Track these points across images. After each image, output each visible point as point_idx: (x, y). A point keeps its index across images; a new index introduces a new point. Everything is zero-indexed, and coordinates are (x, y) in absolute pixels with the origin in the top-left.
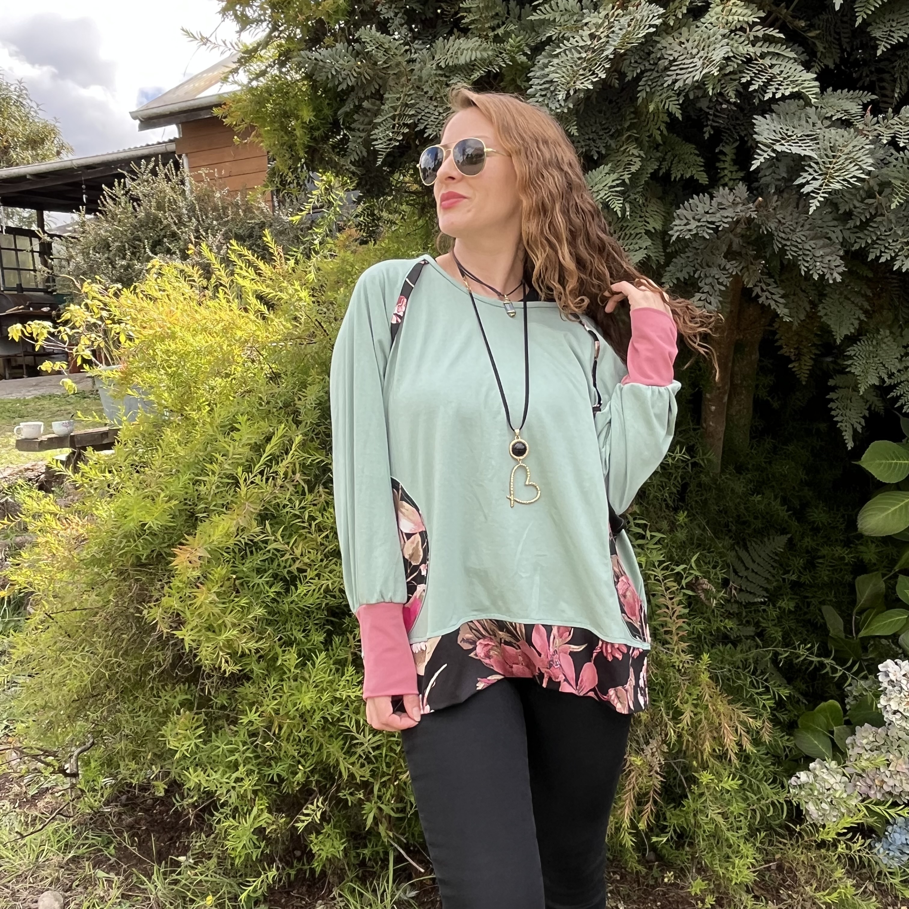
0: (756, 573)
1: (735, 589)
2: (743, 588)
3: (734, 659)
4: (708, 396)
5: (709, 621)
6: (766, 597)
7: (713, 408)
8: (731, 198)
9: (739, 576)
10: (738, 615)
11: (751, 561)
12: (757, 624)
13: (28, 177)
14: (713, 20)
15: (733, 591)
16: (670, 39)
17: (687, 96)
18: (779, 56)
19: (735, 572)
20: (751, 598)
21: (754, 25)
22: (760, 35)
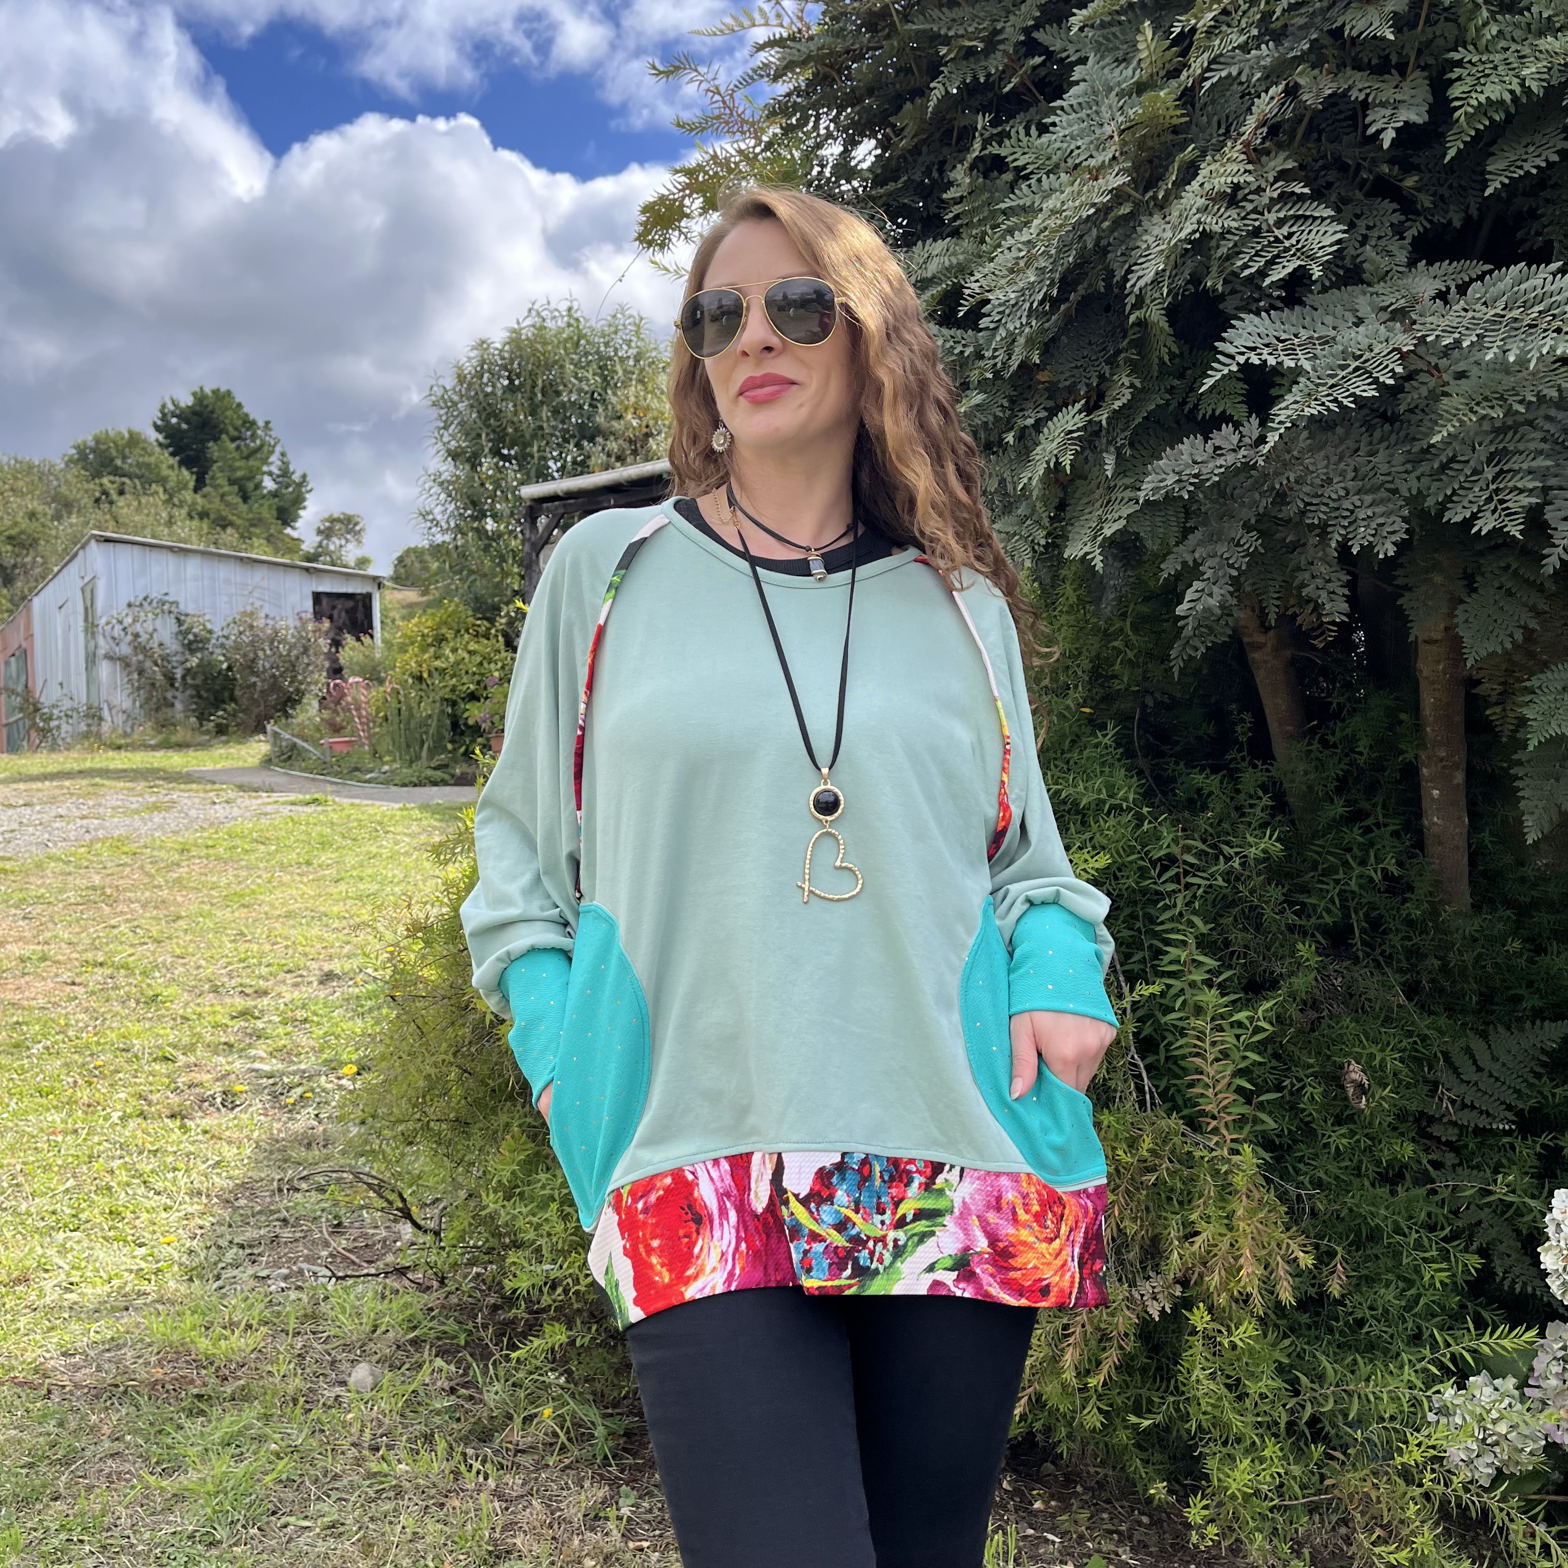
0: (1497, 1079)
1: (1452, 1101)
2: (1468, 1101)
4: (1425, 771)
6: (1513, 1122)
7: (1436, 792)
9: (1462, 1081)
11: (1489, 1058)
15: (1446, 1104)
18: (1306, 218)
19: (1456, 1071)
20: (1483, 1122)
21: (1276, 180)
22: (1275, 195)
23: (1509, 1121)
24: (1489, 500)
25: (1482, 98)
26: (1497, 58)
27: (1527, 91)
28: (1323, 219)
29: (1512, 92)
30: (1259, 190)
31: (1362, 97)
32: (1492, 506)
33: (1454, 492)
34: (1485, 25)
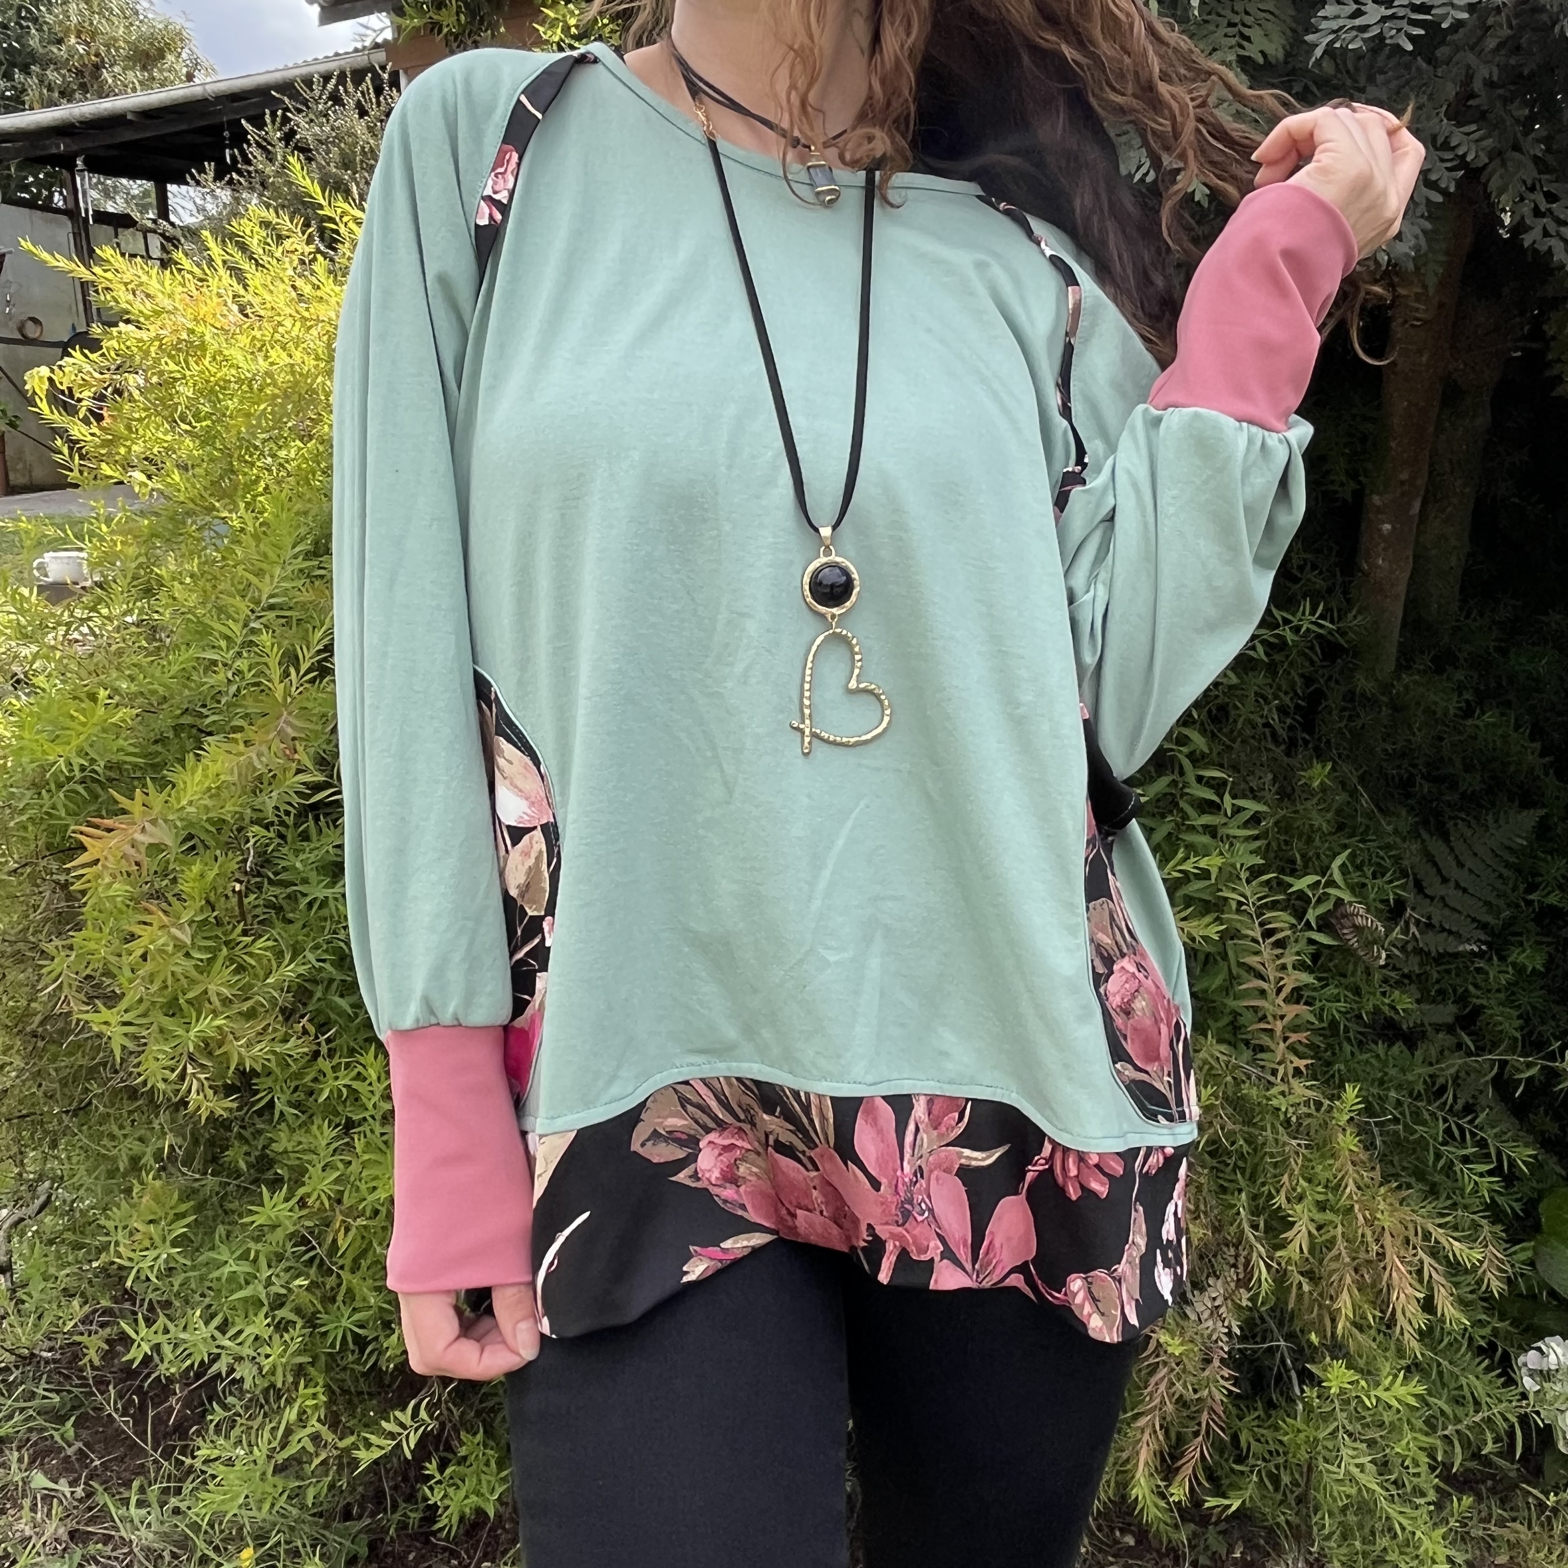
0: (1465, 890)
1: (1418, 923)
2: (1435, 921)
3: (1410, 1077)
4: (1376, 500)
5: (1357, 991)
6: (1484, 943)
7: (1387, 527)
9: (1426, 896)
10: (1420, 980)
11: (1454, 864)
12: (1462, 1000)
15: (1413, 929)
19: (1420, 889)
20: (1449, 944)
23: (1478, 941)
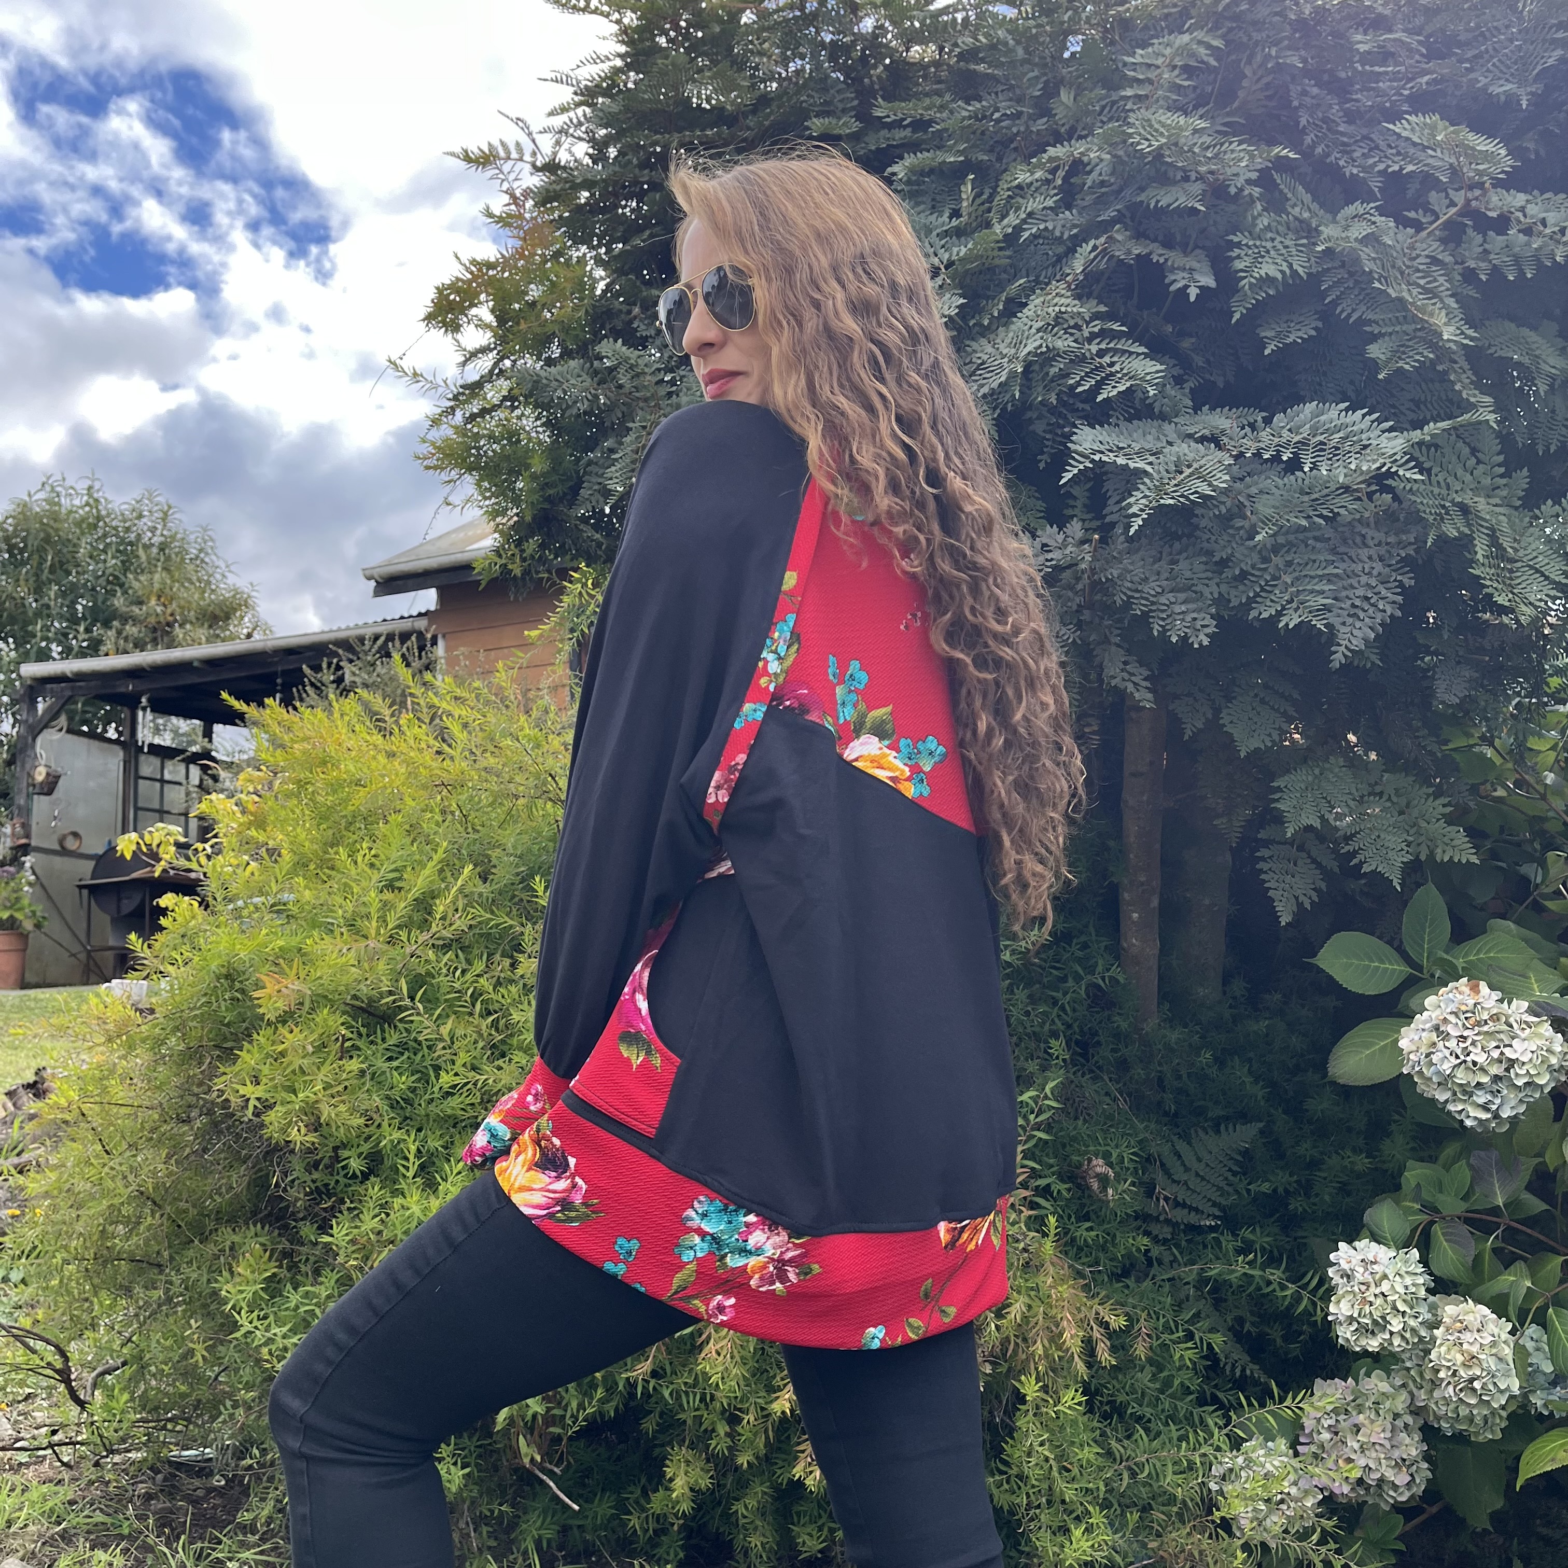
0: (1203, 1179)
1: (1166, 1199)
2: (1180, 1199)
4: (1126, 896)
6: (1220, 1219)
7: (1135, 915)
8: (1061, 537)
9: (1174, 1181)
11: (1194, 1158)
13: (196, 664)
14: (1031, 313)
15: (1162, 1203)
16: (983, 341)
17: (1004, 409)
18: (1124, 352)
19: (1168, 1173)
20: (1193, 1218)
21: (1092, 320)
22: (1096, 330)
23: (1216, 1217)
24: (1290, 601)
25: (1263, 272)
26: (1269, 245)
27: (1295, 273)
28: (1138, 354)
29: (1282, 272)
30: (1077, 327)
31: (1162, 260)
32: (1294, 605)
33: (1257, 595)
34: (1260, 215)
